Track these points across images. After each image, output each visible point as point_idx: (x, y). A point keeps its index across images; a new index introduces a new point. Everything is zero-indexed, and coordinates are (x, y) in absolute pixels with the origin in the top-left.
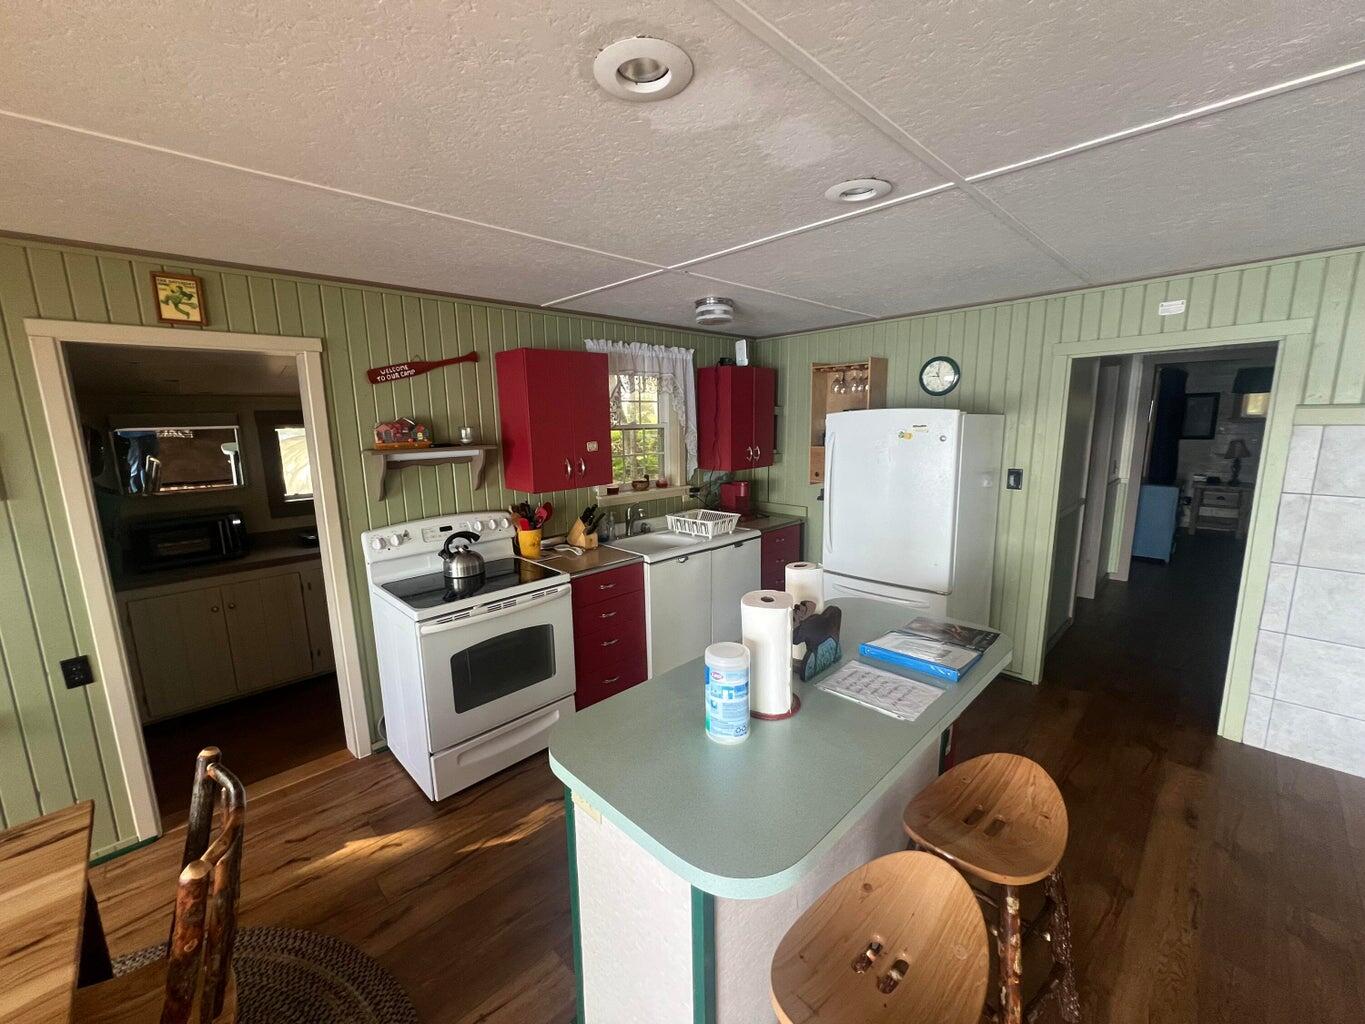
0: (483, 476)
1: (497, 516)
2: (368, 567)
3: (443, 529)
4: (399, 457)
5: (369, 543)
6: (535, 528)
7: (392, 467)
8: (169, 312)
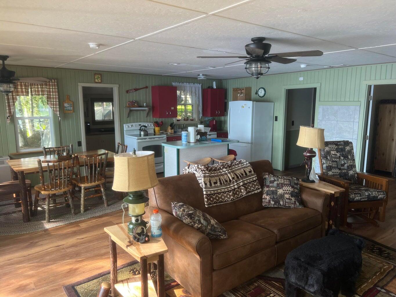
0: (148, 114)
1: (151, 123)
2: (125, 131)
3: (139, 125)
4: (132, 109)
5: (125, 127)
6: (159, 127)
7: (131, 111)
8: (96, 81)
